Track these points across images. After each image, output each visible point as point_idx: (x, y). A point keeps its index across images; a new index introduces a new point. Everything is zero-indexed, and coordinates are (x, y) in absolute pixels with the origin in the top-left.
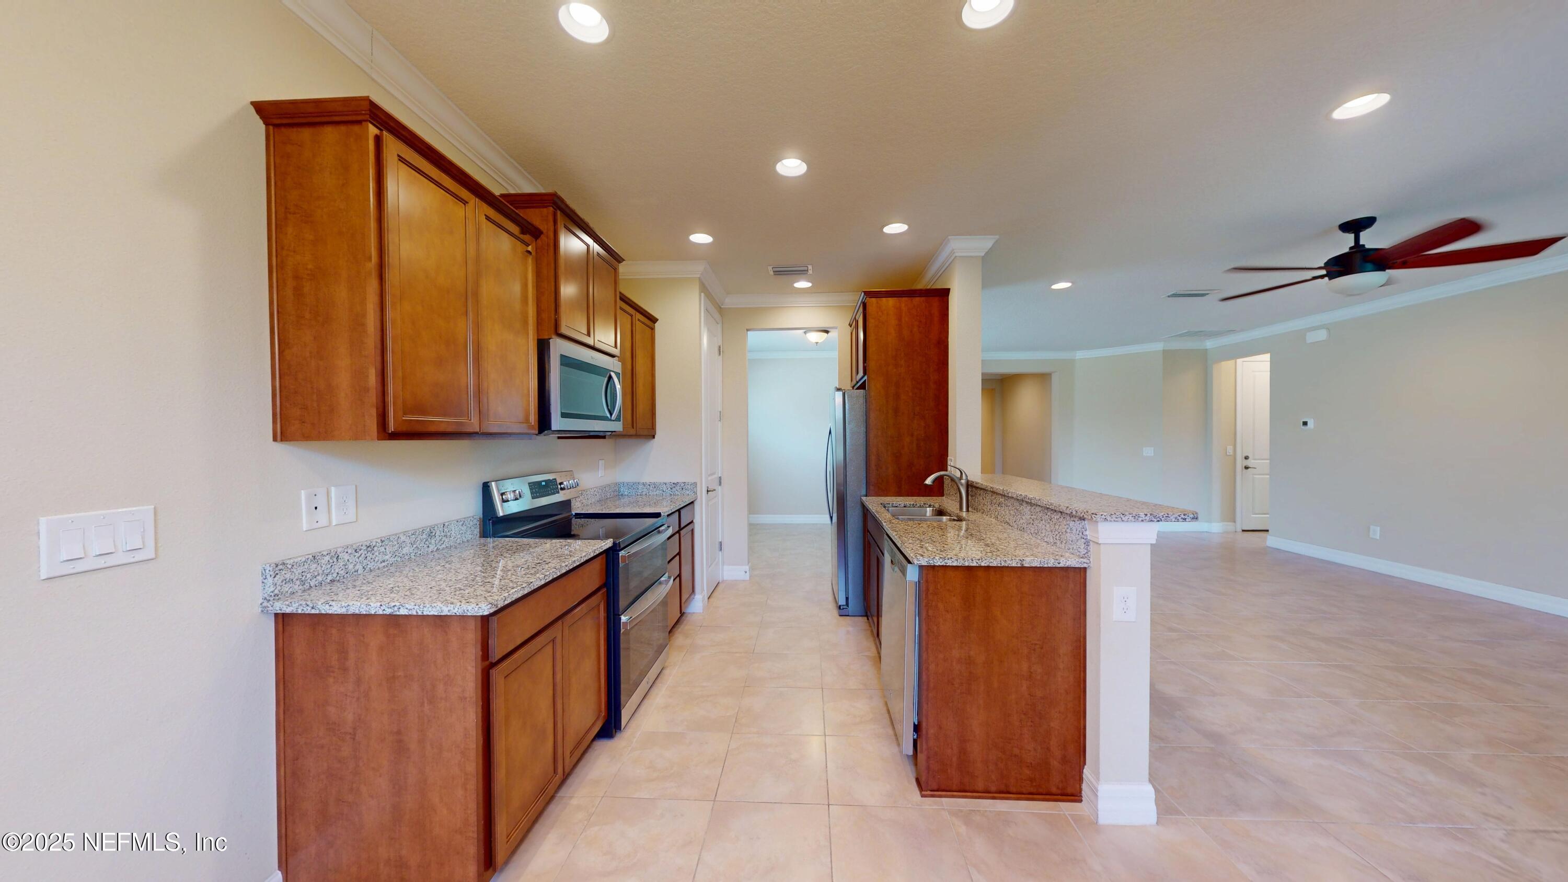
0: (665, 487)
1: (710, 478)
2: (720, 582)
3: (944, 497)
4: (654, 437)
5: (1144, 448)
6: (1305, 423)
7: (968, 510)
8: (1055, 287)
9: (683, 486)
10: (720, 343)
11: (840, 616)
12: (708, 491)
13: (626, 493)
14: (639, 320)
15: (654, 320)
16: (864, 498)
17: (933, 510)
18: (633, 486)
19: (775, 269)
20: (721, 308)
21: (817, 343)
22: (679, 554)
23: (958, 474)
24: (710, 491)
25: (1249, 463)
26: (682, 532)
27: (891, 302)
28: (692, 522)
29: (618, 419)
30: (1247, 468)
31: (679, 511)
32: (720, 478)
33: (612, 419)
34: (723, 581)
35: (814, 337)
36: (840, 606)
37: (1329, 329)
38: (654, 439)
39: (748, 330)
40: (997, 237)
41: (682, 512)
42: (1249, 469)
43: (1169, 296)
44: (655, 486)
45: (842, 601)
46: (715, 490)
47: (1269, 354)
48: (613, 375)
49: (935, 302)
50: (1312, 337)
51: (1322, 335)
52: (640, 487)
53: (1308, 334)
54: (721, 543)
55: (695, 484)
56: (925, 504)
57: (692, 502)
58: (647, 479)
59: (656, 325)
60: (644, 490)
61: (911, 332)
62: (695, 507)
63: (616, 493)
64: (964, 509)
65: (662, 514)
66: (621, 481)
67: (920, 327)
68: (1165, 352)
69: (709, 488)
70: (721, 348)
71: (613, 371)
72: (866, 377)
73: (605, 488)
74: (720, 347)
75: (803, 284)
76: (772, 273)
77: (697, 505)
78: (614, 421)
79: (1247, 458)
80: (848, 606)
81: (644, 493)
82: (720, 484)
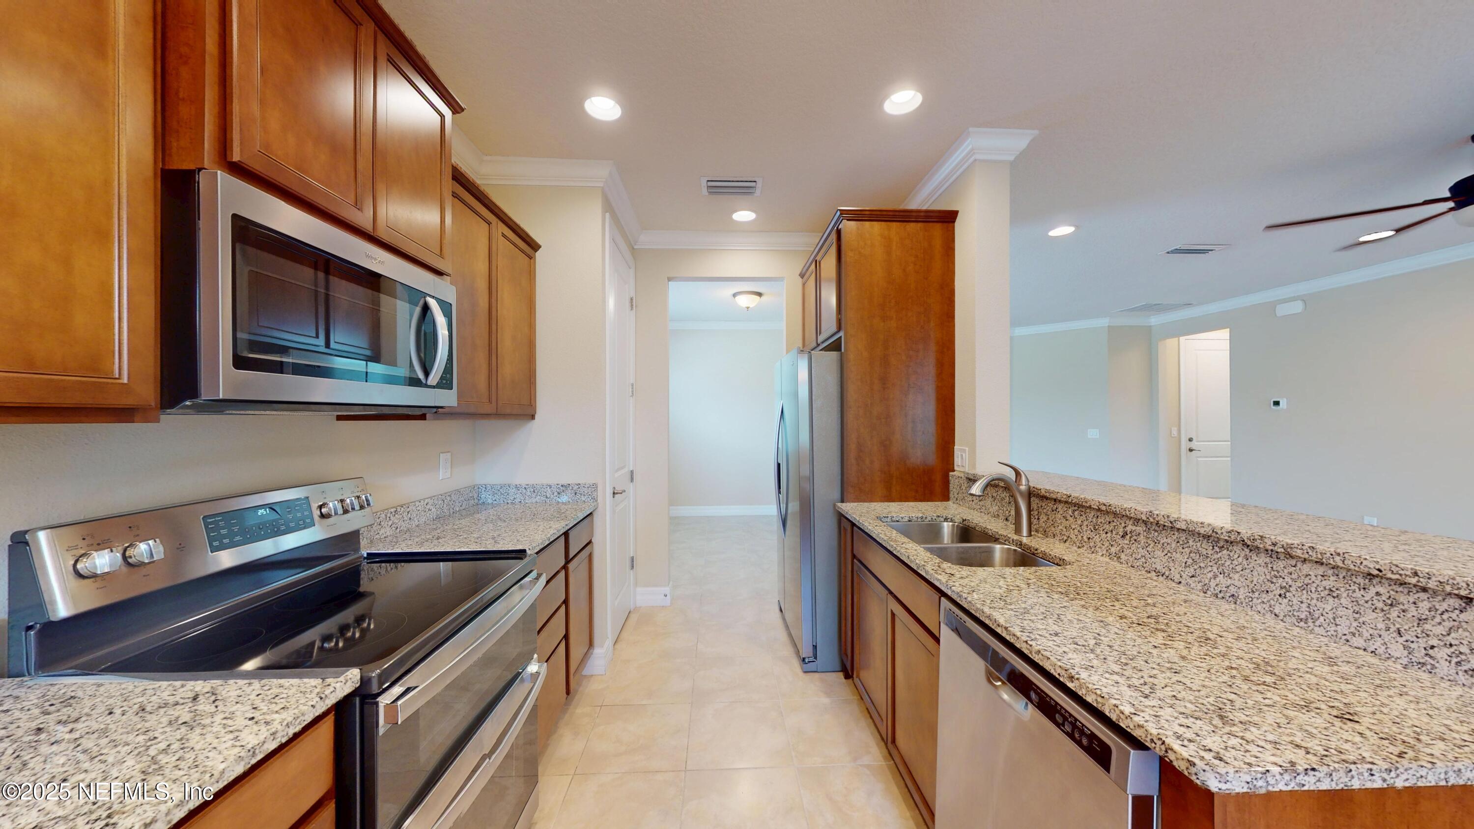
0: (549, 490)
1: (617, 475)
2: (632, 610)
3: (950, 503)
4: (533, 417)
5: (1089, 430)
6: (1277, 403)
7: (1030, 535)
8: (1052, 233)
9: (576, 490)
10: (633, 294)
11: (805, 672)
12: (614, 493)
13: (490, 501)
14: (504, 235)
15: (534, 246)
16: (839, 504)
17: (953, 526)
18: (501, 490)
19: (710, 184)
20: (633, 248)
21: (748, 308)
22: (566, 602)
23: (1011, 475)
24: (617, 493)
25: (1193, 445)
26: (571, 566)
27: (875, 228)
28: (590, 542)
29: (445, 383)
30: (1191, 450)
31: (566, 534)
32: (632, 472)
33: (429, 383)
34: (636, 609)
35: (744, 301)
36: (804, 659)
37: (1303, 300)
38: (533, 421)
39: (669, 279)
40: (1036, 132)
41: (572, 534)
42: (1194, 451)
43: (1168, 253)
44: (535, 490)
45: (807, 652)
46: (625, 491)
47: (1229, 329)
48: (432, 303)
49: (937, 229)
50: (1282, 310)
51: (1297, 307)
52: (512, 491)
53: (1278, 306)
54: (632, 559)
55: (595, 486)
56: (939, 516)
57: (591, 514)
58: (521, 479)
59: (538, 254)
60: (518, 496)
61: (904, 270)
62: (594, 519)
63: (472, 502)
64: (1025, 532)
65: (528, 552)
66: (482, 482)
67: (915, 265)
68: (1110, 328)
69: (616, 489)
70: (634, 301)
71: (433, 297)
72: (841, 334)
73: (450, 496)
74: (632, 299)
75: (744, 216)
76: (705, 191)
77: (597, 518)
78: (434, 387)
79: (1190, 440)
80: (816, 658)
81: (517, 500)
82: (632, 480)
